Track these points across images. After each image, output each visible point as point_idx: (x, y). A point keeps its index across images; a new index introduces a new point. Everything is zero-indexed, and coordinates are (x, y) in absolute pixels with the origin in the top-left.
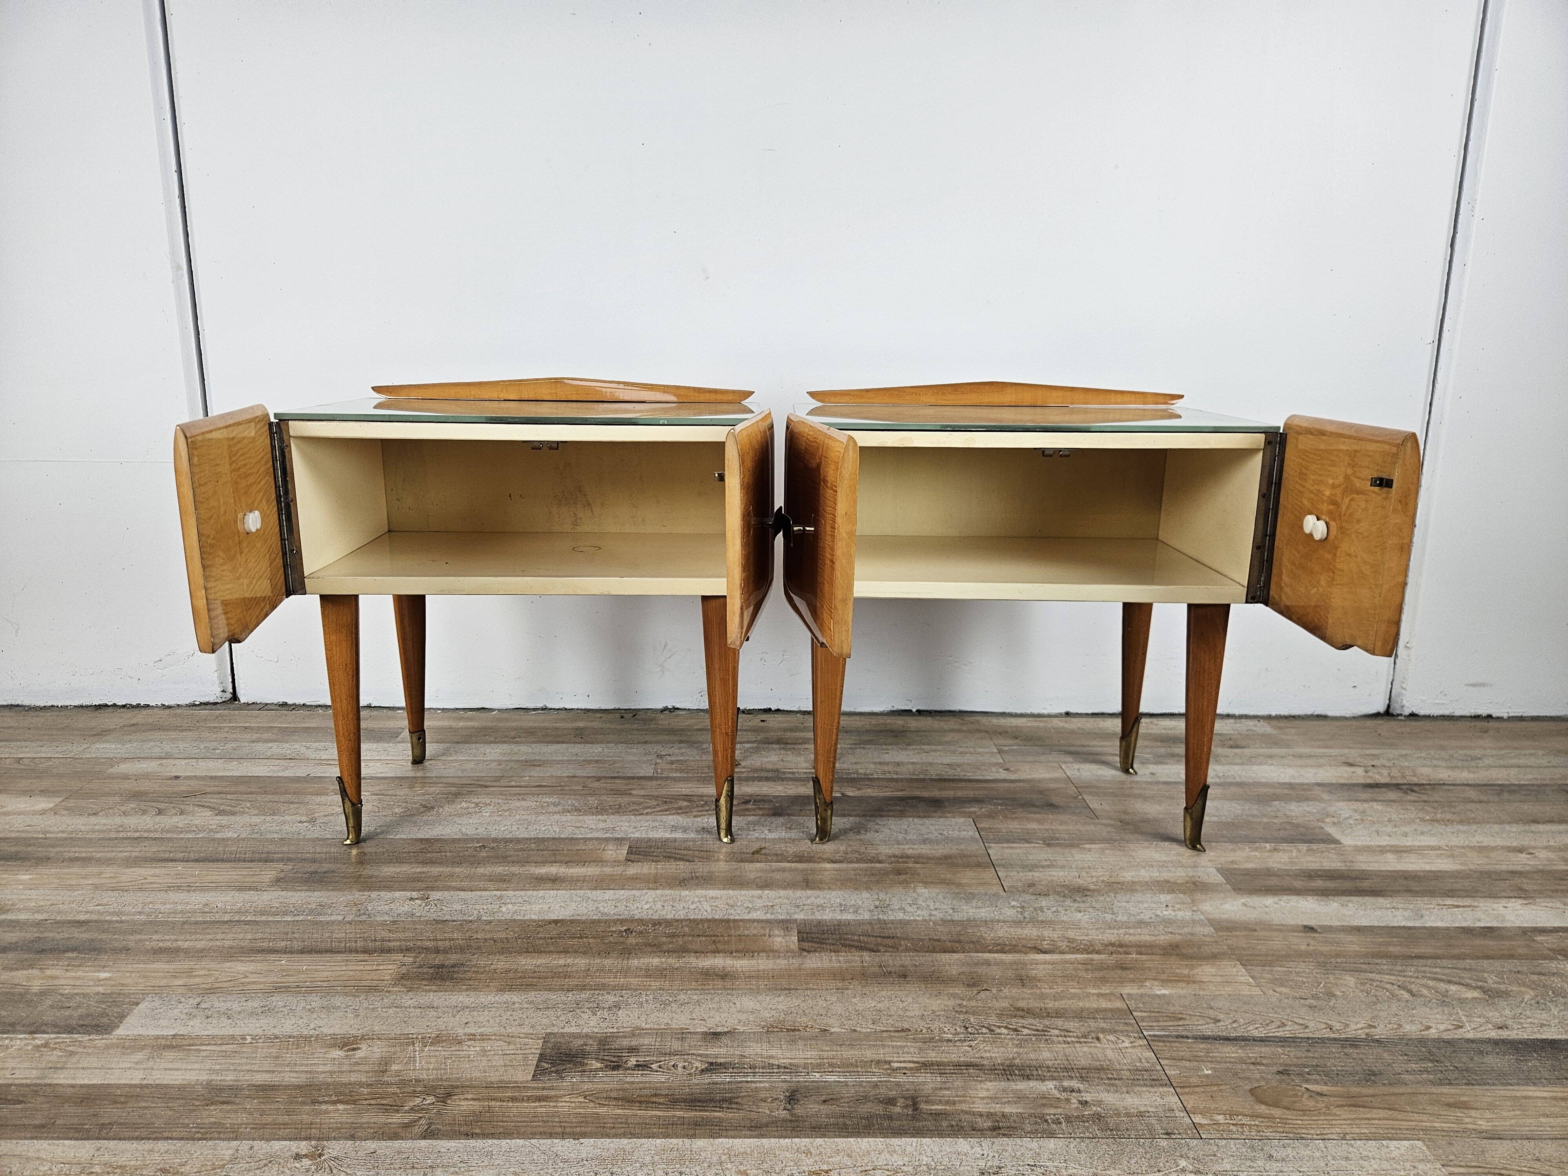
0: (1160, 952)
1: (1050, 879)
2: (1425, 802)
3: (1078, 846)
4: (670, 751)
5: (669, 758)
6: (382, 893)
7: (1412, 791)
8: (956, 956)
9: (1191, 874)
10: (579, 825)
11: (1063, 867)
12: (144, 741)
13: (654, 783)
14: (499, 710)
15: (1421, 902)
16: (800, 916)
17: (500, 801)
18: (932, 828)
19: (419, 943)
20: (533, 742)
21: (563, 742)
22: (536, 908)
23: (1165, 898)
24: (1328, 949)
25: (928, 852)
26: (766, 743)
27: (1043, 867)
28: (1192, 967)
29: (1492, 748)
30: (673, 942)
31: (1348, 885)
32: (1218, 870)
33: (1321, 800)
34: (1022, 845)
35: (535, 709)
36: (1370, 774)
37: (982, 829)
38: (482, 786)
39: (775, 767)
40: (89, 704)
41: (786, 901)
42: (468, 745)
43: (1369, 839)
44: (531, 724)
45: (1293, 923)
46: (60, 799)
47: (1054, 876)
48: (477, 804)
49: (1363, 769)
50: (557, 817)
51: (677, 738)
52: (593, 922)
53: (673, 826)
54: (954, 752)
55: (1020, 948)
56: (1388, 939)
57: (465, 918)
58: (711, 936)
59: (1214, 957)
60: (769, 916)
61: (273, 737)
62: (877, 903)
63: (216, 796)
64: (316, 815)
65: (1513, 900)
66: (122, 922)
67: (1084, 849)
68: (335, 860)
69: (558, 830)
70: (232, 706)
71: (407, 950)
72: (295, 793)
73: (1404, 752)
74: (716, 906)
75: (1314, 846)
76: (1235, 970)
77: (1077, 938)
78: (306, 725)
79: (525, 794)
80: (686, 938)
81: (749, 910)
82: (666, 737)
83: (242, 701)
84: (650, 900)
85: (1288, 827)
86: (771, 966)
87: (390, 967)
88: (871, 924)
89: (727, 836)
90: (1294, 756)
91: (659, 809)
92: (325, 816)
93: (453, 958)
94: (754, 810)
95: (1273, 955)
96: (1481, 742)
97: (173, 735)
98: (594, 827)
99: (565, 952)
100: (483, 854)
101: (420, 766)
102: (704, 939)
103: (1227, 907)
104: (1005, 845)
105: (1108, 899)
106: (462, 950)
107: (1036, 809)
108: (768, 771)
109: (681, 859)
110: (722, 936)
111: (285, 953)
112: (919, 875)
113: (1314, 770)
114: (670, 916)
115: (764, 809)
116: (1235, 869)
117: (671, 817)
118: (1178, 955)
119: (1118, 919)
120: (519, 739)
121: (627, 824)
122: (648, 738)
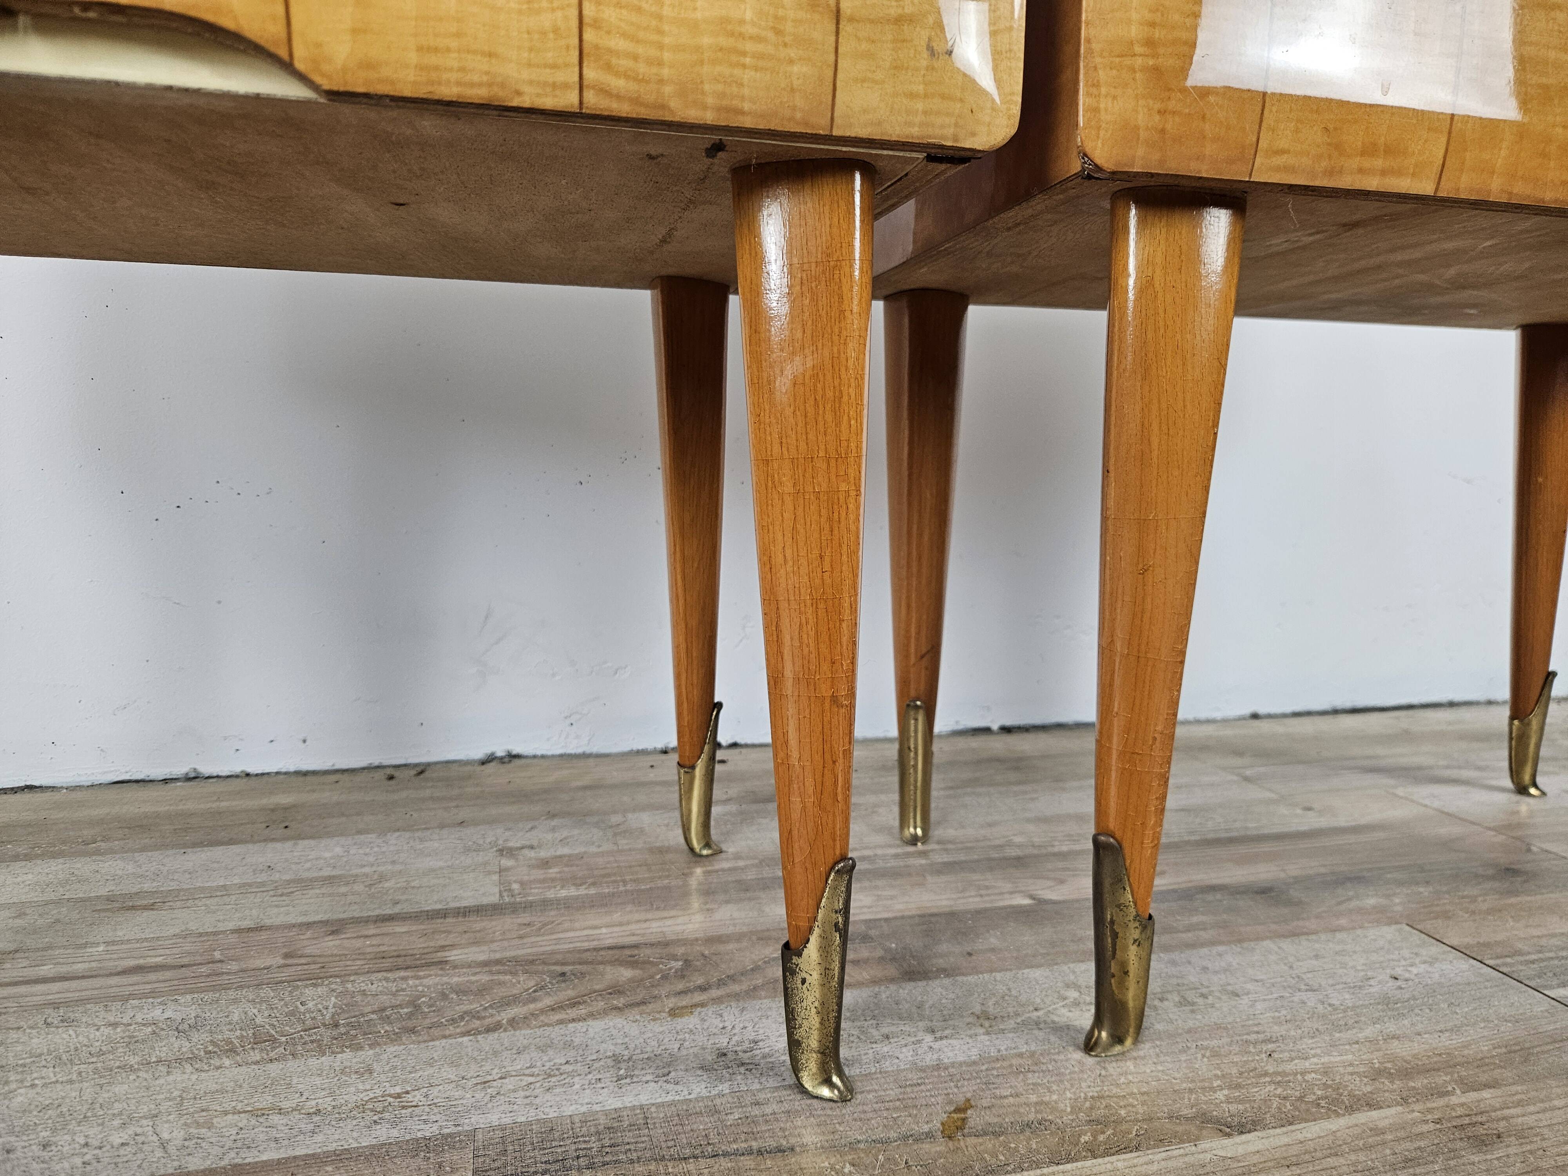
4: (532, 838)
5: (532, 854)
10: (265, 1101)
13: (508, 922)
21: (231, 842)
44: (146, 811)
50: (183, 1077)
53: (617, 1059)
69: (179, 1135)
79: (81, 1003)
82: (508, 810)
91: (548, 1001)
98: (326, 1103)
117: (596, 1026)
120: (103, 845)
121: (450, 1073)
122: (464, 813)
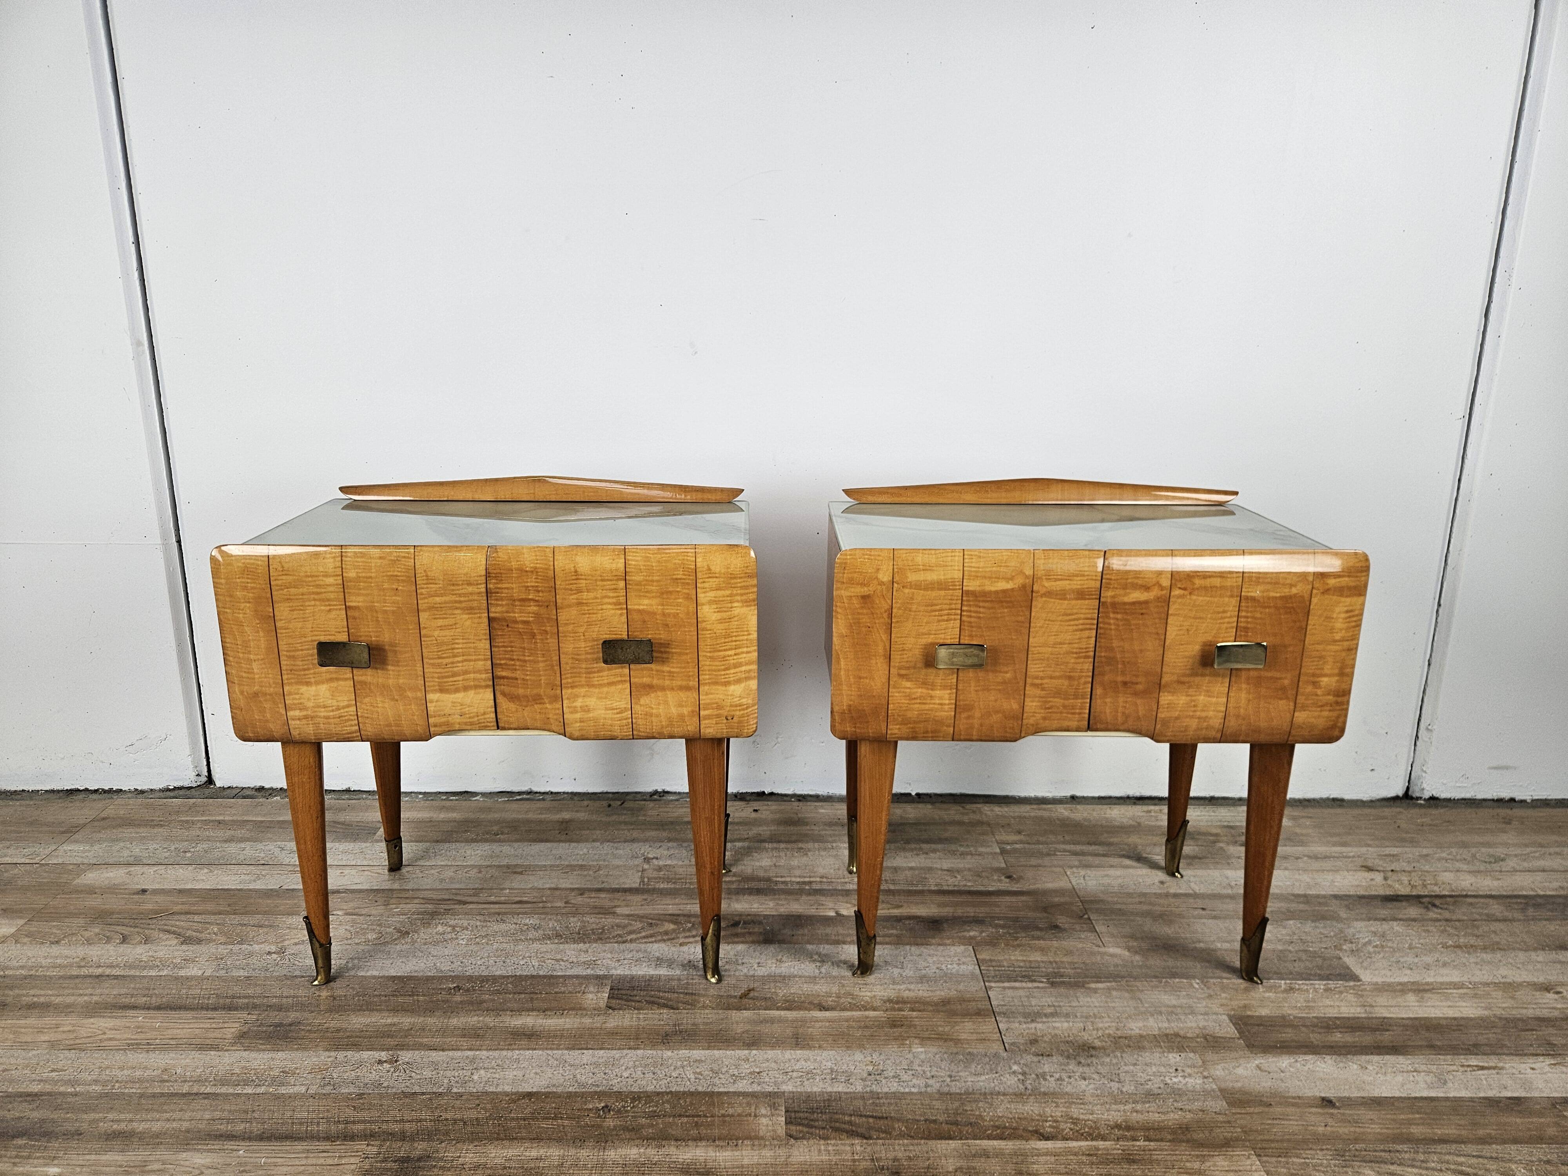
0: (1169, 1137)
1: (1053, 1032)
2: (1447, 920)
3: (1083, 986)
4: (658, 853)
5: (656, 862)
6: (349, 1054)
7: (1434, 905)
8: (953, 1144)
9: (1202, 1024)
10: (559, 957)
11: (1067, 1015)
12: (113, 841)
13: (639, 897)
14: (483, 794)
15: (1447, 1063)
16: (788, 1088)
17: (478, 923)
18: (930, 959)
19: (384, 1127)
20: (517, 841)
21: (547, 841)
22: (510, 1074)
23: (1174, 1058)
24: (1346, 1131)
25: (925, 994)
26: (758, 842)
27: (1046, 1015)
28: (1203, 1159)
29: (1515, 845)
30: (652, 1126)
31: (1367, 1039)
32: (1231, 1018)
33: (1338, 919)
34: (1024, 984)
35: (520, 793)
36: (1389, 882)
37: (983, 960)
38: (460, 902)
39: (766, 875)
40: (60, 788)
41: (773, 1065)
42: (447, 845)
43: (1389, 973)
44: (515, 816)
45: (1310, 1095)
46: (21, 922)
47: (1057, 1028)
48: (454, 927)
49: (1382, 874)
50: (536, 945)
51: (665, 834)
52: (570, 1095)
53: (658, 958)
54: (954, 853)
55: (1020, 1132)
56: (1410, 1116)
57: (434, 1090)
58: (693, 1116)
59: (1227, 1144)
60: (756, 1088)
61: (248, 835)
62: (870, 1068)
63: (183, 917)
64: (286, 943)
65: (1541, 1059)
66: (76, 1094)
67: (1089, 988)
68: (302, 1007)
69: (537, 964)
70: (207, 791)
71: (371, 1136)
72: (265, 913)
73: (1425, 851)
74: (700, 1073)
75: (1332, 984)
76: (1249, 1162)
77: (1082, 1117)
78: (281, 819)
79: (505, 913)
80: (667, 1120)
81: (736, 1078)
82: (653, 833)
83: (218, 785)
84: (631, 1063)
85: (1304, 957)
86: (755, 1160)
87: (352, 1160)
88: (863, 1098)
89: (714, 977)
90: (1309, 857)
91: (643, 934)
92: (296, 944)
93: (420, 1147)
94: (743, 935)
95: (1289, 1140)
96: (1504, 837)
97: (144, 831)
98: (575, 960)
99: (537, 1139)
100: (458, 998)
101: (397, 875)
102: (685, 1120)
103: (1240, 1071)
104: (1006, 984)
105: (1114, 1061)
106: (429, 1136)
107: (1038, 933)
108: (760, 879)
109: (665, 1006)
110: (705, 1116)
111: (243, 1139)
112: (915, 1026)
113: (1330, 877)
114: (650, 1088)
115: (754, 933)
116: (1249, 1016)
117: (656, 946)
118: (1188, 1141)
119: (1124, 1090)
120: (502, 837)
121: (609, 956)
122: (635, 834)
